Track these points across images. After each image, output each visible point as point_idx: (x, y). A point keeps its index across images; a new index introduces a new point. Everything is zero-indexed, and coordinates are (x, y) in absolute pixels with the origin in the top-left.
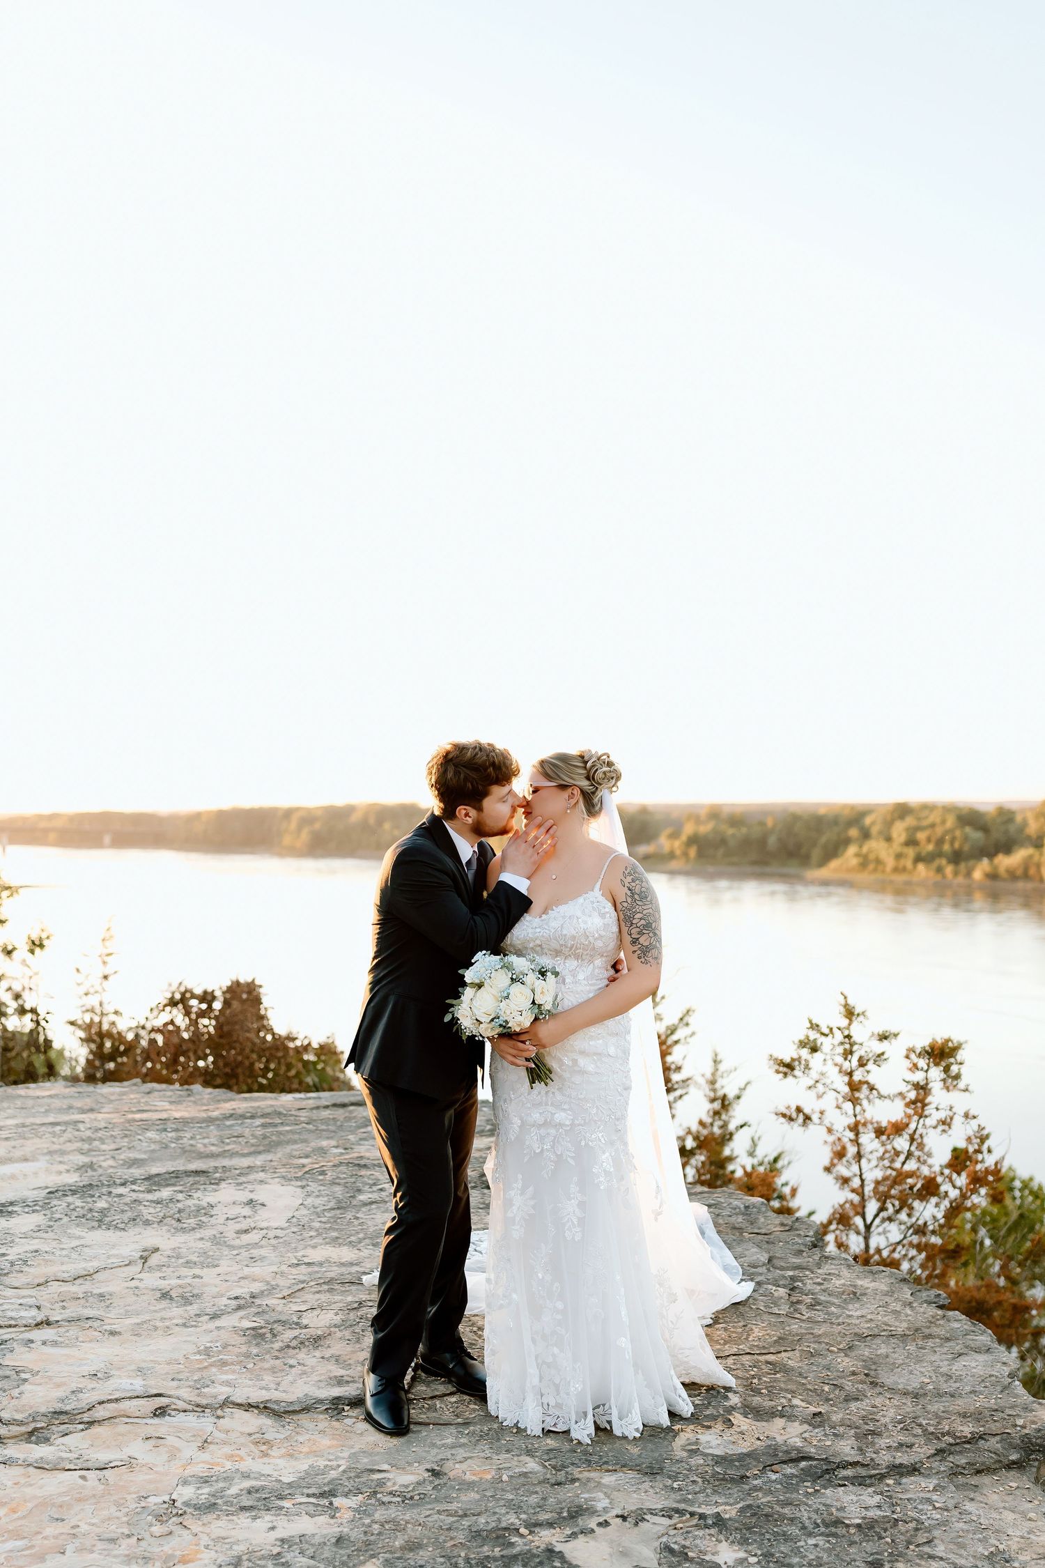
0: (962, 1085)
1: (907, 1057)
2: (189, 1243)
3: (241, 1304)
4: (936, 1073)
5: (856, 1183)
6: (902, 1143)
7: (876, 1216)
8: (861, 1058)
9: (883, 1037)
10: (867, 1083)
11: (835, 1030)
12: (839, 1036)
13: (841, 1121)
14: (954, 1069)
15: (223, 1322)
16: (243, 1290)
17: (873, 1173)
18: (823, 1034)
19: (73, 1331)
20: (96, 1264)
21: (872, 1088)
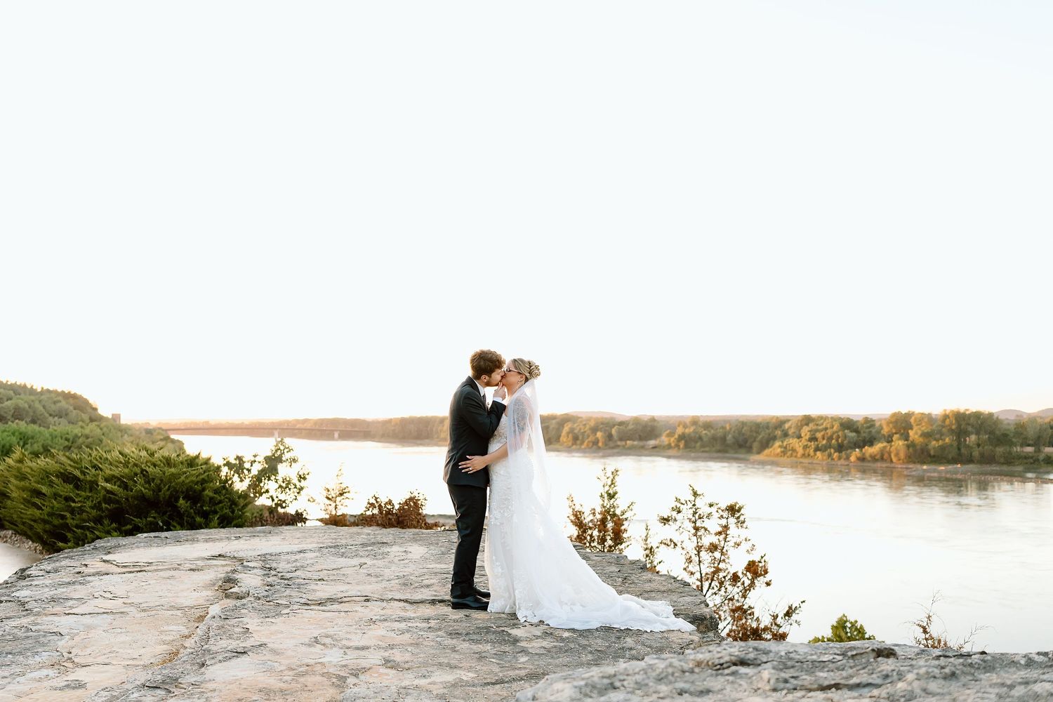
0: (745, 525)
1: (717, 511)
2: (380, 563)
3: (398, 577)
4: (732, 521)
5: (698, 575)
6: (717, 554)
7: (708, 591)
8: (700, 514)
9: (711, 505)
10: (704, 527)
11: (688, 502)
12: (690, 505)
13: (691, 546)
14: (742, 518)
15: (392, 582)
16: (401, 574)
17: (707, 569)
18: (682, 504)
19: (333, 583)
20: (341, 566)
21: (706, 530)
